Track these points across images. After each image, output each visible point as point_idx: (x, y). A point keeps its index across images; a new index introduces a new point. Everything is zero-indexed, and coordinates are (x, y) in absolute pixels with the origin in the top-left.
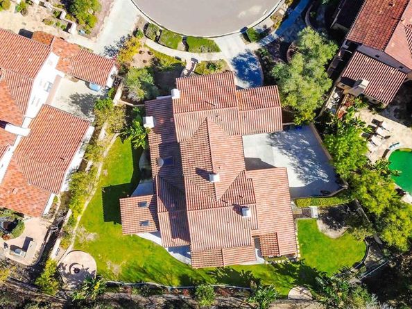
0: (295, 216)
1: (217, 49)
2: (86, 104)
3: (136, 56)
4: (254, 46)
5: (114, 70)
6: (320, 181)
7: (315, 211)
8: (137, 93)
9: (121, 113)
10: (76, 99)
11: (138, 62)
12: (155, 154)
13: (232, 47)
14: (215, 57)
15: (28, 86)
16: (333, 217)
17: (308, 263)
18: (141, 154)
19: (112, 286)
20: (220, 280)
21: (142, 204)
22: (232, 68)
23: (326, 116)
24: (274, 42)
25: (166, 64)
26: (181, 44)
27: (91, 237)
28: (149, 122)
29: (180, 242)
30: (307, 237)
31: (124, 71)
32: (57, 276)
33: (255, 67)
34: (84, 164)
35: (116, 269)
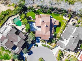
0: (35, 19)
1: (42, 44)
2: (62, 39)
3: (54, 45)
4: (36, 44)
5: (57, 43)
6: (31, 23)
7: (32, 20)
8: (54, 39)
9: (57, 37)
10: (63, 40)
11: (53, 44)
12: (53, 30)
13: (40, 44)
14: (42, 43)
16: (30, 19)
17: (34, 13)
18: (55, 31)
19: (61, 14)
20: (46, 13)
21: (56, 24)
22: (40, 41)
23: (29, 32)
24: (34, 44)
25: (49, 43)
26: (47, 46)
27: (63, 21)
28: (53, 35)
29: (51, 18)
30: (34, 16)
32: (69, 16)
33: (37, 41)
34: (63, 31)
35: (60, 16)
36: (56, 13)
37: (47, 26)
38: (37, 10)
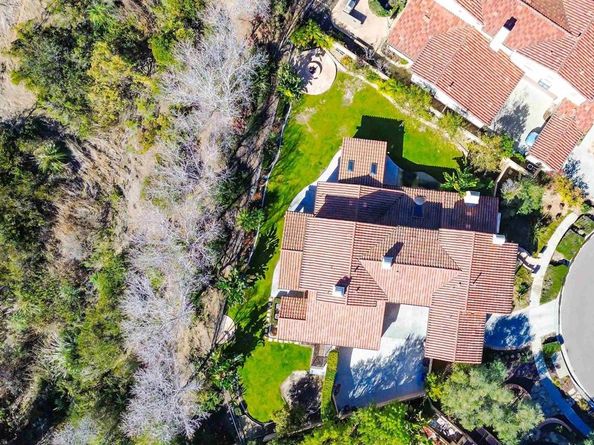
0: (317, 346)
1: (544, 299)
2: (513, 123)
3: (560, 197)
4: (536, 347)
5: (546, 168)
6: (352, 386)
7: (319, 372)
8: (511, 191)
9: (490, 167)
10: (522, 111)
11: (551, 199)
12: (432, 196)
13: (542, 320)
14: (535, 295)
15: (550, 63)
16: (305, 391)
17: (259, 348)
18: (435, 177)
19: (284, 108)
20: (263, 240)
21: (374, 168)
22: (515, 313)
23: (429, 414)
24: (536, 373)
25: (540, 234)
26: (560, 257)
27: (349, 96)
28: (472, 199)
29: (319, 203)
30: (290, 355)
31: (543, 180)
33: (510, 342)
34: (439, 106)
35: (303, 118)
36: (268, 158)
37: (393, 254)
38: (229, 324)
